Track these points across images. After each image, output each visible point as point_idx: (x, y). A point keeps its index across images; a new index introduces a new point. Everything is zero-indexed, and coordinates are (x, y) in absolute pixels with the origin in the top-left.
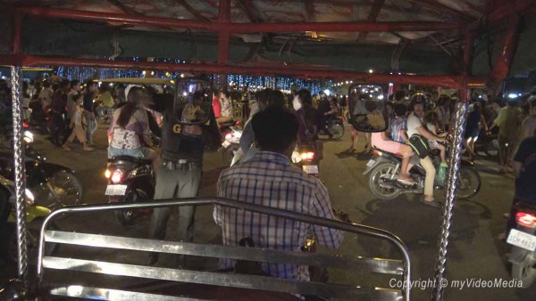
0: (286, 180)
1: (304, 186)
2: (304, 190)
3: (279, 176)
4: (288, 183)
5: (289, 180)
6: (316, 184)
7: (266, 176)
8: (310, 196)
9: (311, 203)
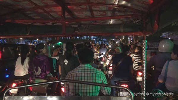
0: (92, 73)
1: (98, 74)
2: (98, 76)
3: (89, 72)
4: (93, 74)
5: (93, 73)
6: (102, 73)
7: (85, 72)
8: (101, 78)
9: (101, 80)
